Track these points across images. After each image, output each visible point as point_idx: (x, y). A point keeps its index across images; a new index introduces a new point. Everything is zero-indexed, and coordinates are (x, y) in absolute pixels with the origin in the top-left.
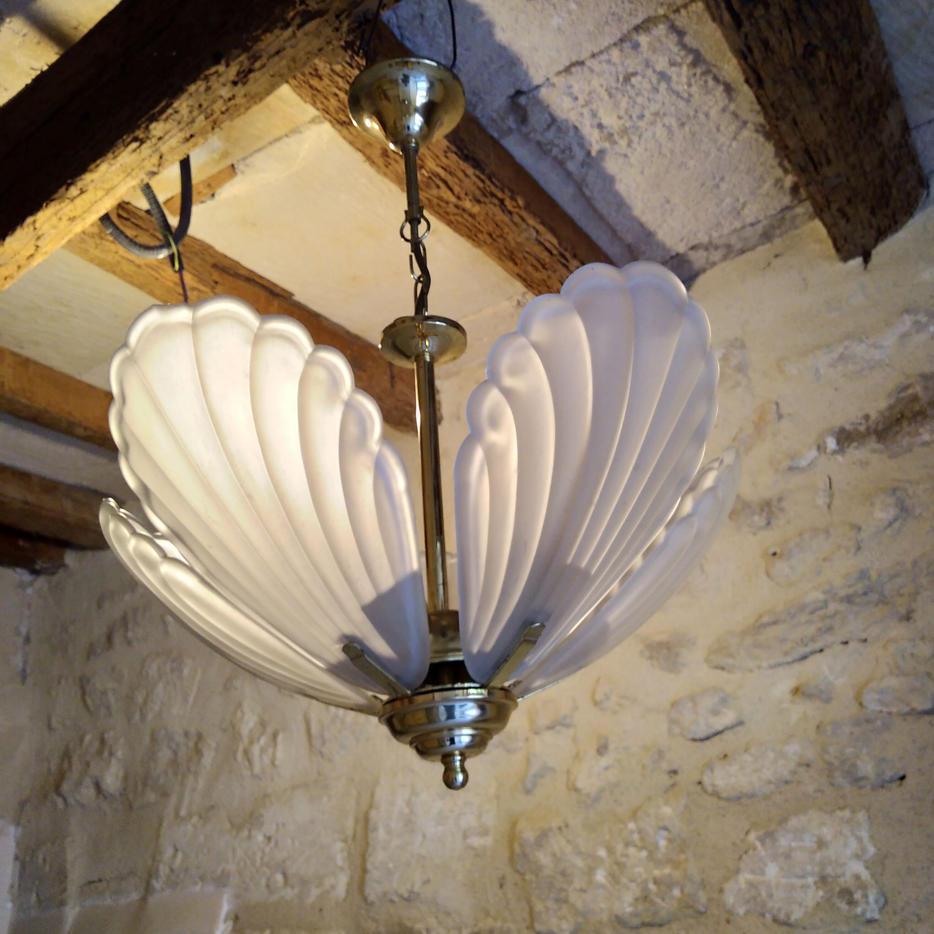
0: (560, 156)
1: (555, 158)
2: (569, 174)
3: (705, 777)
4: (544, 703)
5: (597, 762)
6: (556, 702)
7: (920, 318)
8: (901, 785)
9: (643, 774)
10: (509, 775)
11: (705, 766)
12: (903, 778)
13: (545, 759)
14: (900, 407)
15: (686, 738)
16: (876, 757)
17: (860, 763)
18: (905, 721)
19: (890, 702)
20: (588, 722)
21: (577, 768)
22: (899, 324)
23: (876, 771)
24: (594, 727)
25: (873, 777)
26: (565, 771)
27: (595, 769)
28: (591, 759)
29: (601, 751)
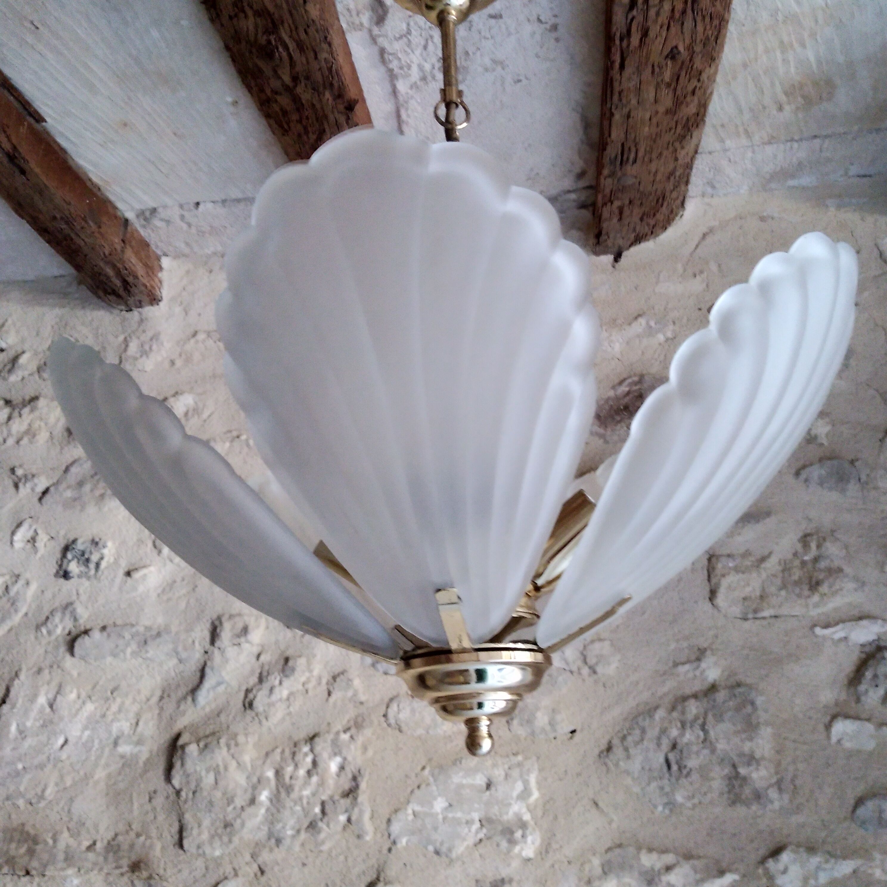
0: (396, 70)
1: (391, 71)
2: (395, 92)
3: (390, 710)
4: (231, 617)
5: (281, 683)
6: (246, 618)
7: (652, 323)
8: (571, 738)
9: (327, 700)
10: (178, 686)
11: (391, 700)
12: (573, 732)
13: (224, 674)
14: (627, 400)
15: (377, 670)
16: (553, 710)
17: (539, 715)
18: (584, 680)
19: (574, 662)
20: (277, 642)
21: (257, 687)
22: (635, 325)
23: (552, 724)
24: (282, 647)
25: (548, 728)
26: (244, 688)
27: (277, 690)
28: (274, 679)
29: (287, 673)
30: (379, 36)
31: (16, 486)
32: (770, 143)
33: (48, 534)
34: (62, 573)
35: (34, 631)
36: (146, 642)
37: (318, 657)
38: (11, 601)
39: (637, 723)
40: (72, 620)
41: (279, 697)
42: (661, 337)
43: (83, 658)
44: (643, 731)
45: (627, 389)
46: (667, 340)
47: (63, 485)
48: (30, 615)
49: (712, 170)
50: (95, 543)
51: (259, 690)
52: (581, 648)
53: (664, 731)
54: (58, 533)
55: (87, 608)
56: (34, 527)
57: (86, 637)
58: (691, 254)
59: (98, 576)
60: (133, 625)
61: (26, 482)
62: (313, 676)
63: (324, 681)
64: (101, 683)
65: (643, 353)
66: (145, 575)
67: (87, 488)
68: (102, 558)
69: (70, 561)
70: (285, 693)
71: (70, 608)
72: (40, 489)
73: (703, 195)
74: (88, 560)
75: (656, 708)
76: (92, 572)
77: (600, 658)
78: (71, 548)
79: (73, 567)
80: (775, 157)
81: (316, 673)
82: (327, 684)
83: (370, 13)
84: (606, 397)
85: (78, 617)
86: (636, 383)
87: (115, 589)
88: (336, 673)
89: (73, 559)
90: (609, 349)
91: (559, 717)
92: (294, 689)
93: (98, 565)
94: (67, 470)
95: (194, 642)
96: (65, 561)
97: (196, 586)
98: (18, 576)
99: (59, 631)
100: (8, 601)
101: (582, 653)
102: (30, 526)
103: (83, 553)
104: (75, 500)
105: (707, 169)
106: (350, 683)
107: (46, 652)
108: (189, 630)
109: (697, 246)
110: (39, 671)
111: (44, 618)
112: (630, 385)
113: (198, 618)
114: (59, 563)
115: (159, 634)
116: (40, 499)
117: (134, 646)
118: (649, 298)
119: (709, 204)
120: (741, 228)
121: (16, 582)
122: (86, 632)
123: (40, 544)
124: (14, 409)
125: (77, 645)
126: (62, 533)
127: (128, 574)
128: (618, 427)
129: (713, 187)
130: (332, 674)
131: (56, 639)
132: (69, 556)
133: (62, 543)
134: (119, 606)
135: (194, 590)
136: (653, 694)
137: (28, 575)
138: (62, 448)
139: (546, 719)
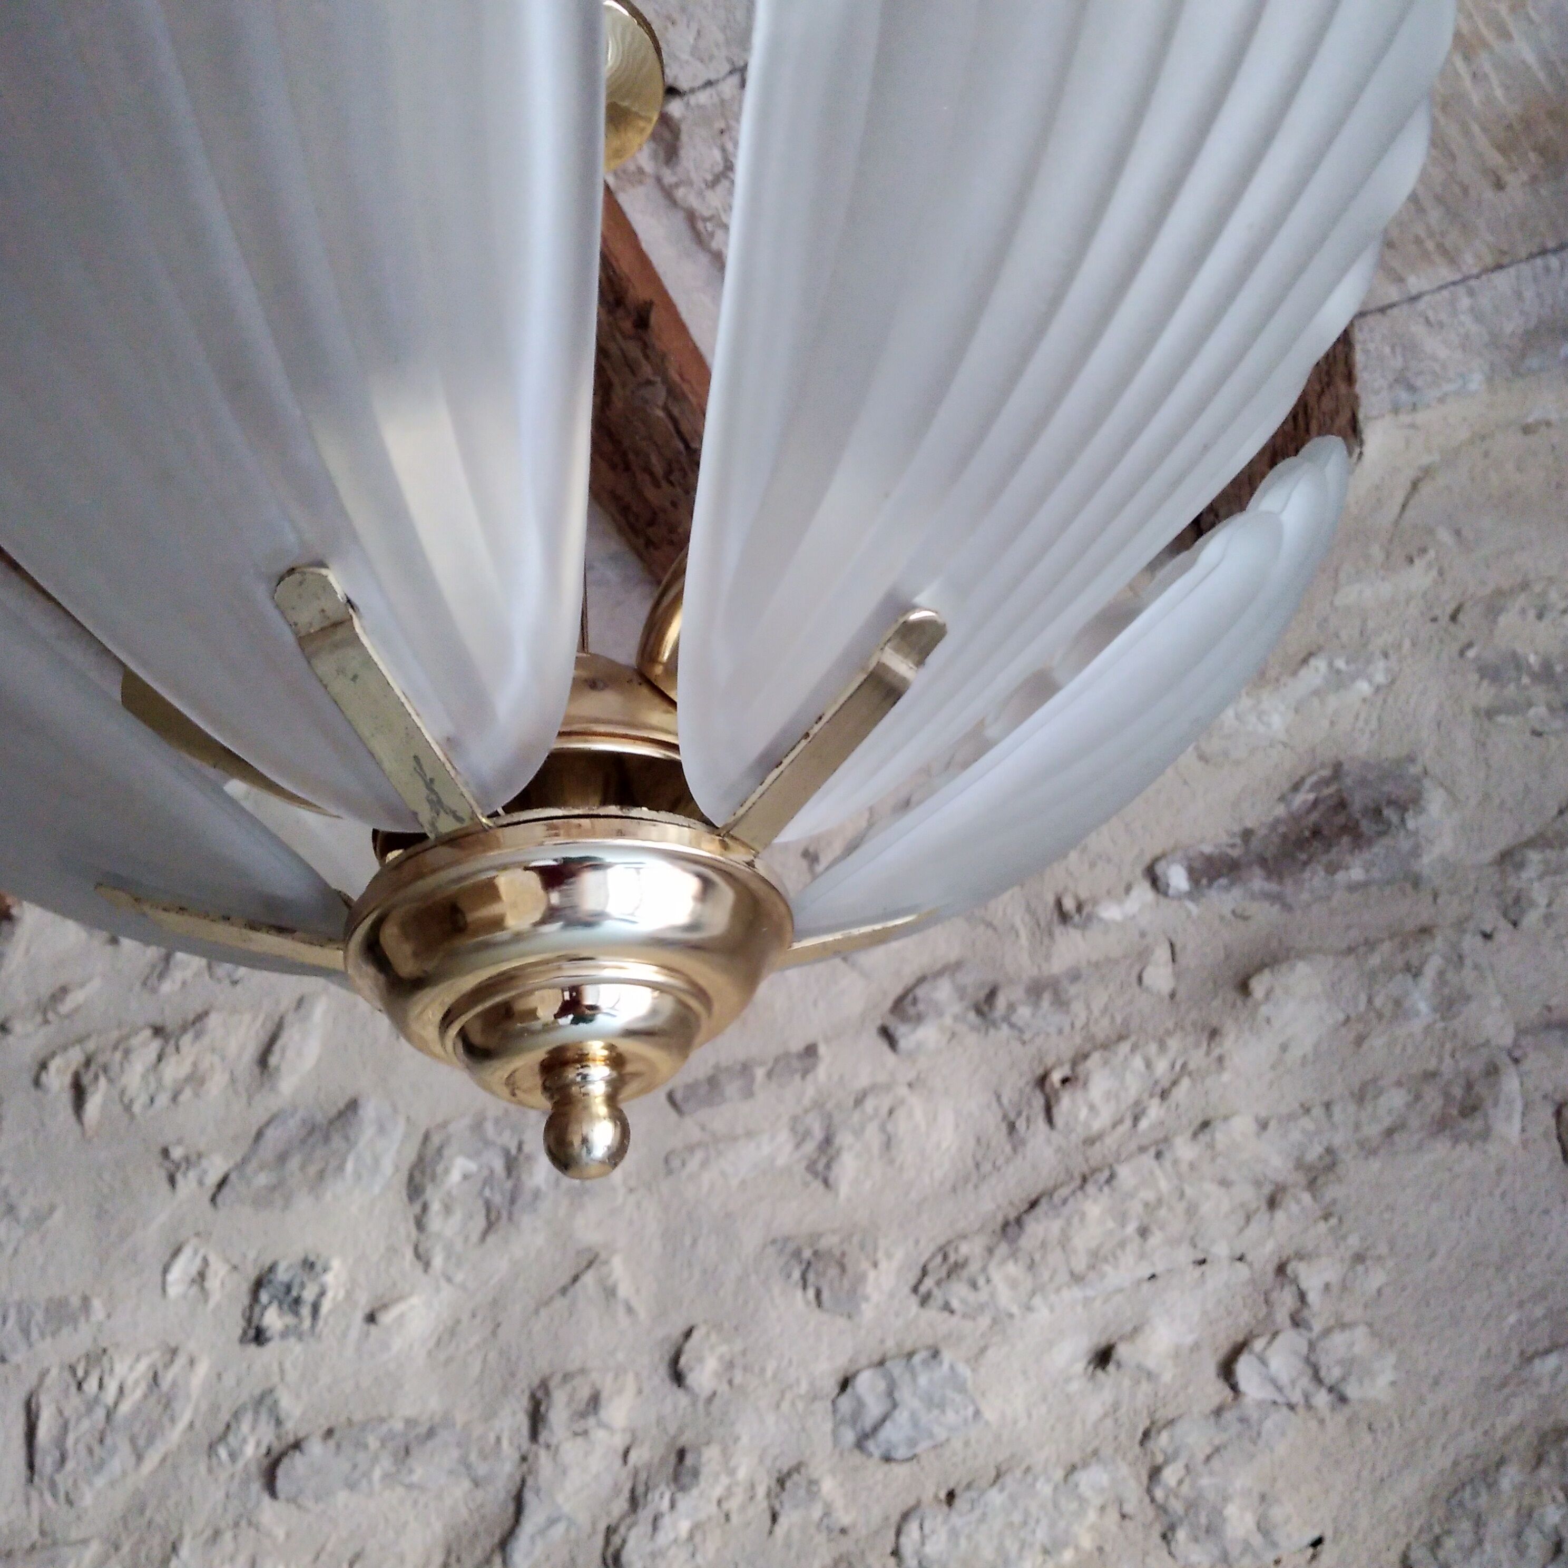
3: (903, 1540)
4: (567, 1377)
5: (673, 1505)
6: (594, 1376)
7: (1340, 664)
8: (1314, 1557)
9: (771, 1532)
10: (476, 1535)
11: (905, 1517)
12: (1317, 1543)
13: (560, 1498)
14: (1314, 816)
15: (870, 1455)
16: (1263, 1497)
17: (1231, 1510)
18: (1322, 1422)
19: (1293, 1383)
20: (660, 1421)
21: (628, 1521)
22: (1304, 672)
23: (1264, 1528)
24: (672, 1430)
25: (1257, 1540)
26: (602, 1527)
27: (666, 1521)
28: (660, 1499)
29: (685, 1480)
30: (677, 185)
31: (172, 1180)
32: (1499, 267)
33: (227, 1260)
34: (252, 1333)
35: (206, 1458)
36: (407, 1451)
37: (745, 1440)
38: (164, 1401)
39: (1461, 1504)
40: (273, 1423)
41: (672, 1536)
42: (1363, 687)
43: (292, 1500)
44: (1479, 1522)
45: (1311, 797)
46: (1378, 689)
47: (254, 1164)
48: (198, 1425)
49: (1398, 350)
50: (309, 1265)
51: (629, 1528)
52: (1305, 1350)
53: (1527, 1515)
54: (244, 1256)
55: (298, 1396)
56: (202, 1252)
57: (298, 1454)
58: (1397, 523)
59: (317, 1330)
60: (382, 1420)
61: (187, 1169)
62: (737, 1484)
63: (761, 1491)
64: (329, 1547)
65: (1332, 723)
66: (402, 1316)
67: (294, 1163)
68: (322, 1293)
69: (265, 1308)
70: (684, 1527)
71: (268, 1401)
72: (213, 1178)
73: (1396, 410)
74: (297, 1301)
75: (1501, 1462)
76: (307, 1323)
77: (1349, 1364)
78: (265, 1281)
79: (273, 1319)
80: (1519, 295)
81: (742, 1474)
82: (768, 1495)
83: (652, 145)
84: (1271, 819)
85: (283, 1415)
86: (1326, 782)
87: (349, 1352)
88: (785, 1470)
89: (270, 1303)
90: (1261, 729)
91: (1277, 1513)
92: (702, 1516)
93: (315, 1308)
94: (259, 1135)
95: (498, 1440)
96: (257, 1310)
97: (498, 1325)
98: (174, 1352)
99: (249, 1450)
100: (159, 1402)
101: (1307, 1360)
102: (196, 1252)
103: (288, 1288)
104: (273, 1189)
105: (1387, 350)
106: (815, 1489)
107: (227, 1496)
108: (489, 1415)
109: (1404, 506)
110: (217, 1534)
111: (221, 1427)
112: (1315, 787)
113: (505, 1390)
114: (247, 1314)
115: (431, 1433)
116: (213, 1199)
117: (386, 1463)
118: (1326, 620)
119: (1413, 426)
120: (1486, 454)
121: (172, 1361)
122: (297, 1445)
123: (213, 1283)
124: (167, 1041)
125: (281, 1472)
126: (252, 1255)
127: (371, 1318)
128: (1307, 875)
129: (1412, 388)
130: (776, 1475)
131: (246, 1465)
132: (264, 1297)
133: (252, 1274)
134: (357, 1386)
135: (494, 1333)
136: (1486, 1433)
137: (191, 1346)
138: (250, 1099)
139: (1250, 1520)
